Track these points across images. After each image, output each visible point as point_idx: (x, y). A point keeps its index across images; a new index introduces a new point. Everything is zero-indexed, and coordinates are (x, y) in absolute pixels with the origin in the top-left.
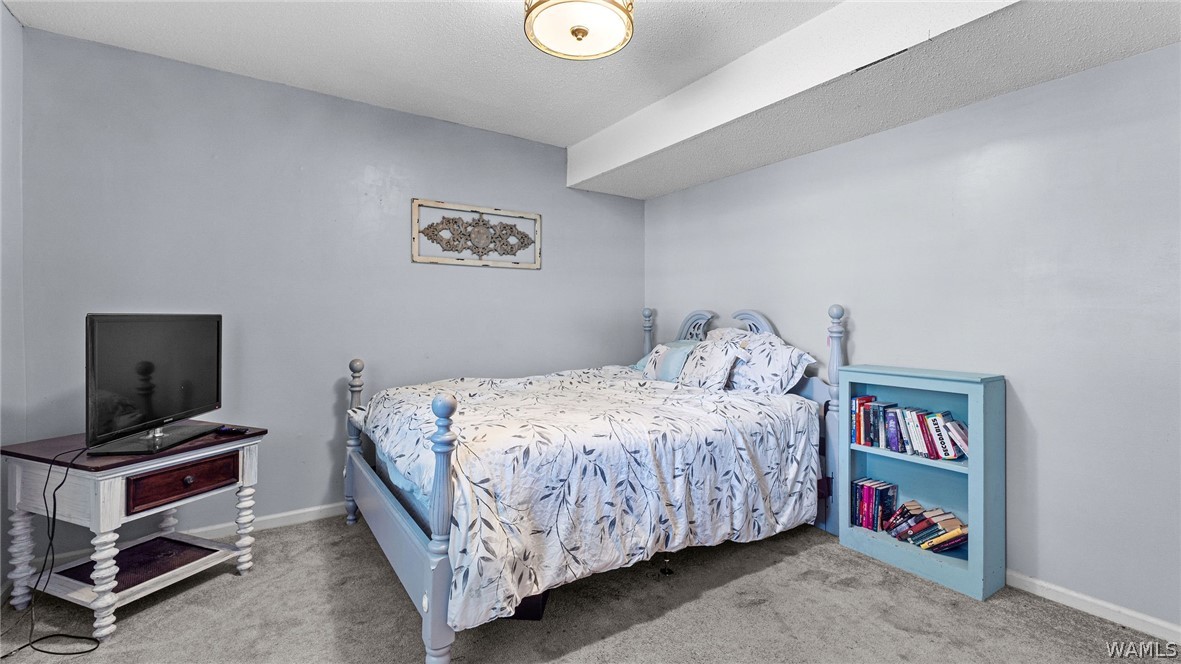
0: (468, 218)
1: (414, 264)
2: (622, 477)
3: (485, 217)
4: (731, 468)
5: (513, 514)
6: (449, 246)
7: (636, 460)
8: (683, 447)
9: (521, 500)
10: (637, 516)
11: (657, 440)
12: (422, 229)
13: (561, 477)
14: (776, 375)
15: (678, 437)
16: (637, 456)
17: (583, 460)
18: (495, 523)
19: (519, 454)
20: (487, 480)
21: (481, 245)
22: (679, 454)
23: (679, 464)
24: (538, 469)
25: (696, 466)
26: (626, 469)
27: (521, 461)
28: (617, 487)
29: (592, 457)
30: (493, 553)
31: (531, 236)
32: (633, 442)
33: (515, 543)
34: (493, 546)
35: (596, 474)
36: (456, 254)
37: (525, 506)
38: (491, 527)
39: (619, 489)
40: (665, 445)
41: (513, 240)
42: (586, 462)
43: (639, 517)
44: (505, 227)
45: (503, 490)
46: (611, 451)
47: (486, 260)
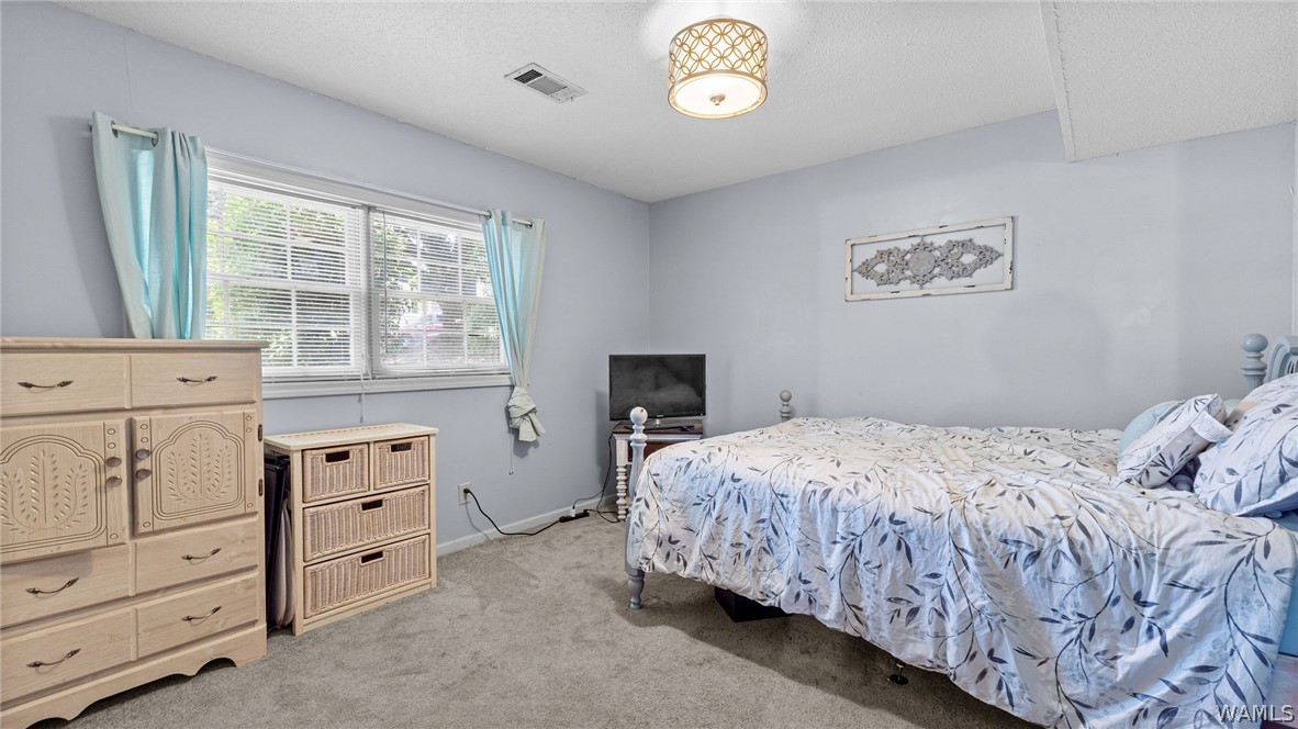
0: (906, 245)
1: (847, 304)
2: (765, 515)
3: (928, 240)
4: (941, 570)
5: (668, 505)
6: (883, 280)
7: (782, 504)
8: (849, 512)
9: (676, 498)
10: (779, 561)
11: (814, 492)
12: (856, 267)
13: (709, 493)
14: (1232, 472)
15: (847, 498)
16: (784, 500)
17: (729, 485)
18: (653, 505)
19: (684, 464)
20: (658, 475)
21: (922, 272)
22: (842, 517)
23: (840, 531)
24: (693, 480)
25: (869, 542)
26: (768, 508)
27: (683, 470)
28: (758, 522)
29: (737, 485)
30: (642, 523)
31: (998, 248)
32: (784, 485)
33: (662, 526)
34: (644, 518)
35: (739, 502)
36: (892, 287)
37: (679, 504)
38: (648, 506)
39: (761, 525)
40: (822, 501)
41: (968, 259)
42: (730, 487)
43: (780, 562)
44: (954, 245)
45: (666, 485)
46: (757, 485)
47: (928, 288)
